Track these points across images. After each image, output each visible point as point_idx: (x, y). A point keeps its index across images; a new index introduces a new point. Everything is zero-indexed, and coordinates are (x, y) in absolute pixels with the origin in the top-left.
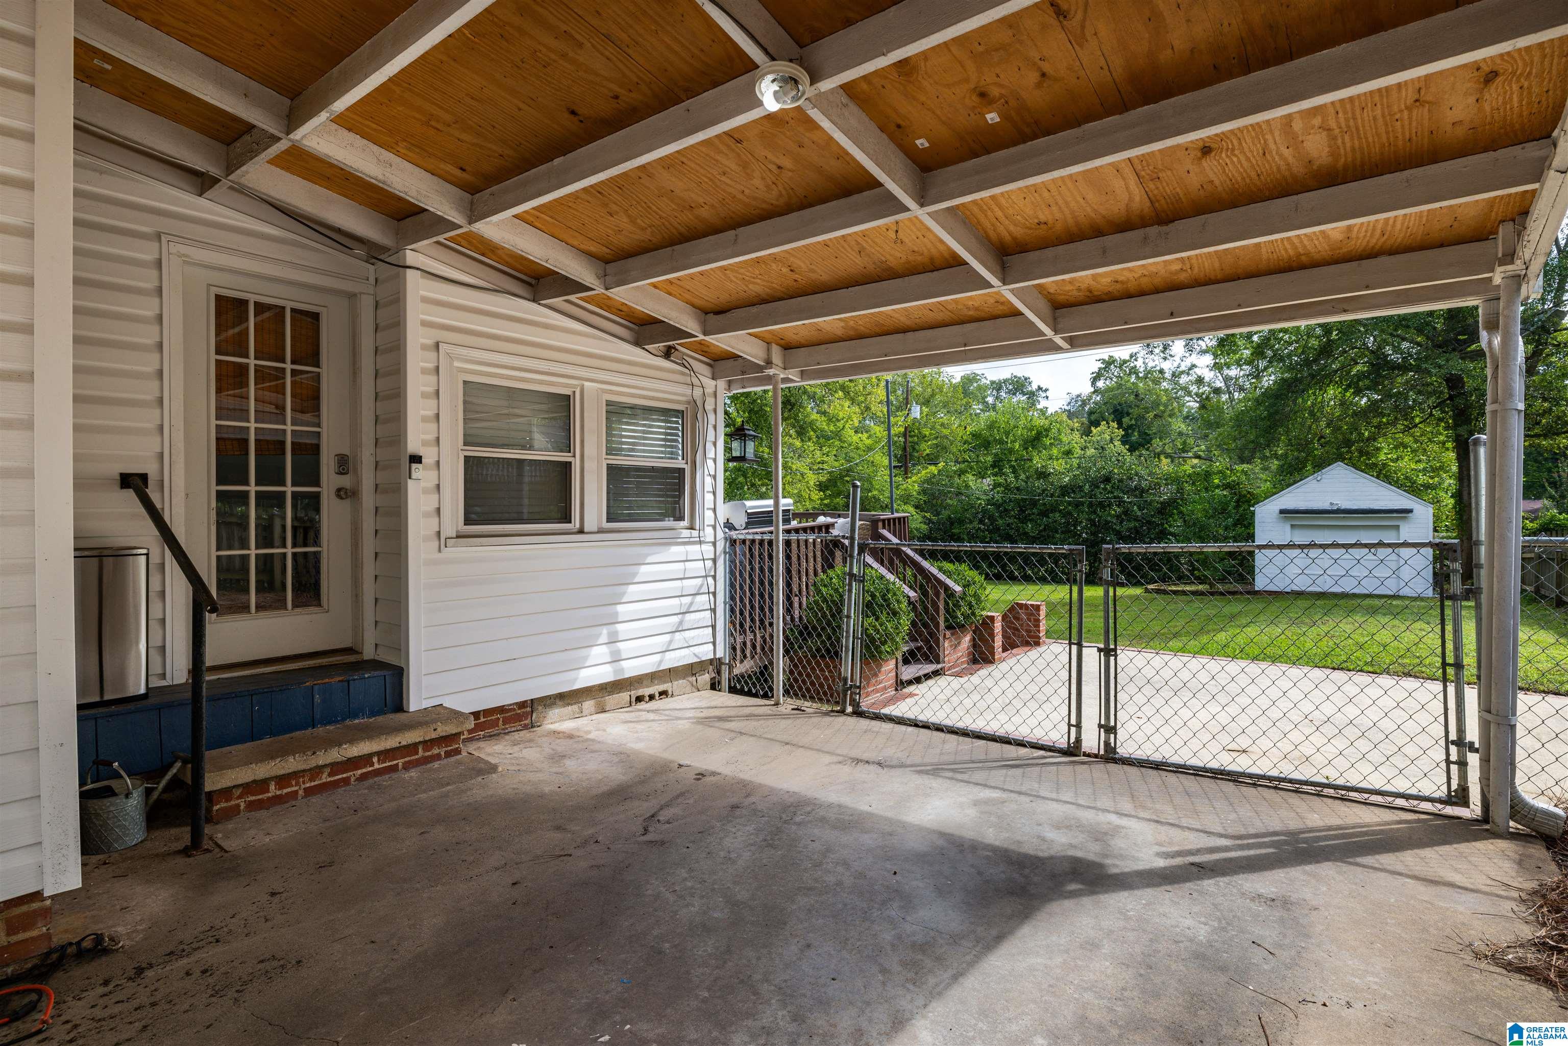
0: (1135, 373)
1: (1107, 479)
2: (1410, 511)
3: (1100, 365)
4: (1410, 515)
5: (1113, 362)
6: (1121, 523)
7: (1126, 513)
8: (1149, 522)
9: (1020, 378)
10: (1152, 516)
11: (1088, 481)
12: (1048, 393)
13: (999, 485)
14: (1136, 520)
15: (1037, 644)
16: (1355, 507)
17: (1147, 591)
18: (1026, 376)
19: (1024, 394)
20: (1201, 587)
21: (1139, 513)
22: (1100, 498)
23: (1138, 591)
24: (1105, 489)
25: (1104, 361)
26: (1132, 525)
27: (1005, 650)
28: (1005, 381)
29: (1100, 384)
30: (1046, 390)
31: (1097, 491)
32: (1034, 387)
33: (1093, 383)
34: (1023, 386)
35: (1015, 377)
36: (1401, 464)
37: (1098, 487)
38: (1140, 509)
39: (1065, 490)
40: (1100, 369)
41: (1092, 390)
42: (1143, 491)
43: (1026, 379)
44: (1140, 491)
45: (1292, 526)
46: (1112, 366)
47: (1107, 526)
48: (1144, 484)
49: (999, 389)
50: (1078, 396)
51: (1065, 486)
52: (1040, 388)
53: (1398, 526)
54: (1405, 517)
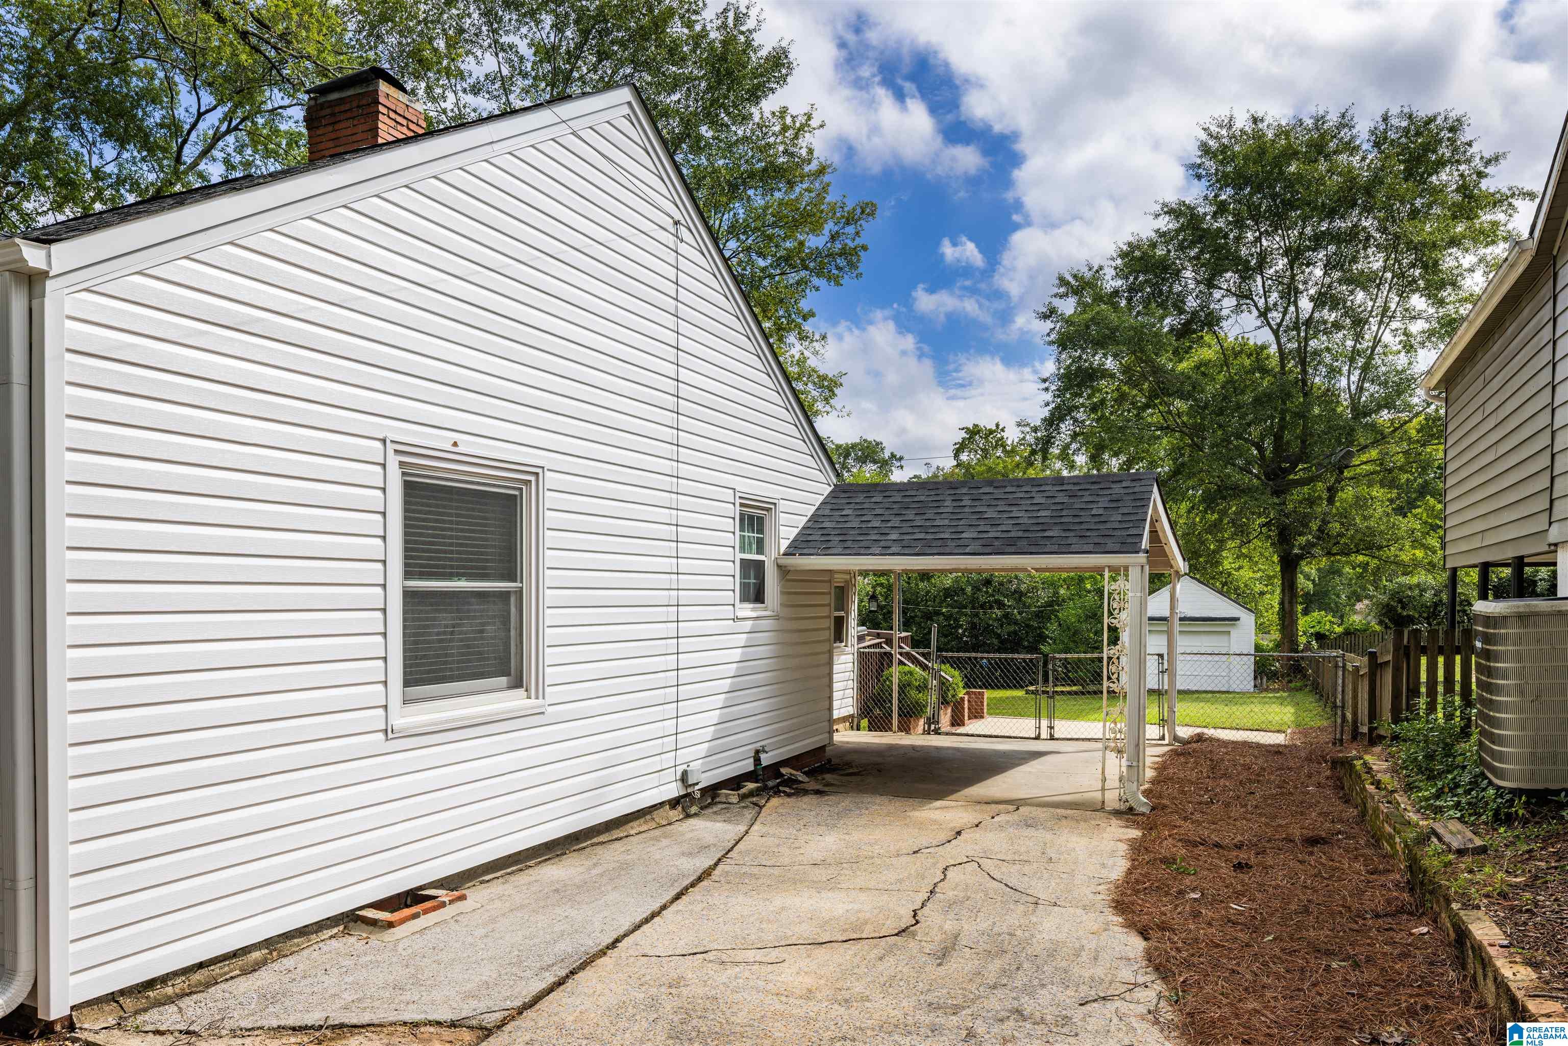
0: (1002, 445)
1: (988, 582)
2: (1237, 619)
3: (963, 434)
4: (1237, 623)
5: (978, 432)
6: (1002, 626)
7: (1006, 616)
8: (1028, 626)
9: (870, 443)
10: (1030, 619)
11: (970, 584)
12: (902, 462)
13: (881, 585)
14: (1015, 624)
15: (982, 717)
16: (1198, 616)
17: (1027, 692)
18: (878, 440)
20: (1074, 688)
21: (1018, 617)
22: (982, 599)
23: (1020, 693)
24: (987, 592)
25: (968, 430)
26: (1012, 628)
27: (970, 718)
28: (854, 446)
29: (964, 457)
30: (901, 459)
31: (979, 594)
32: (887, 454)
33: (957, 453)
34: (875, 452)
35: (865, 441)
36: (1242, 572)
37: (979, 590)
38: (1019, 612)
39: (948, 593)
40: (964, 439)
41: (955, 463)
42: (1021, 594)
44: (1019, 595)
46: (977, 437)
47: (988, 630)
48: (1023, 587)
49: (847, 456)
50: (939, 469)
51: (948, 589)
52: (893, 456)
53: (1230, 635)
54: (1233, 626)
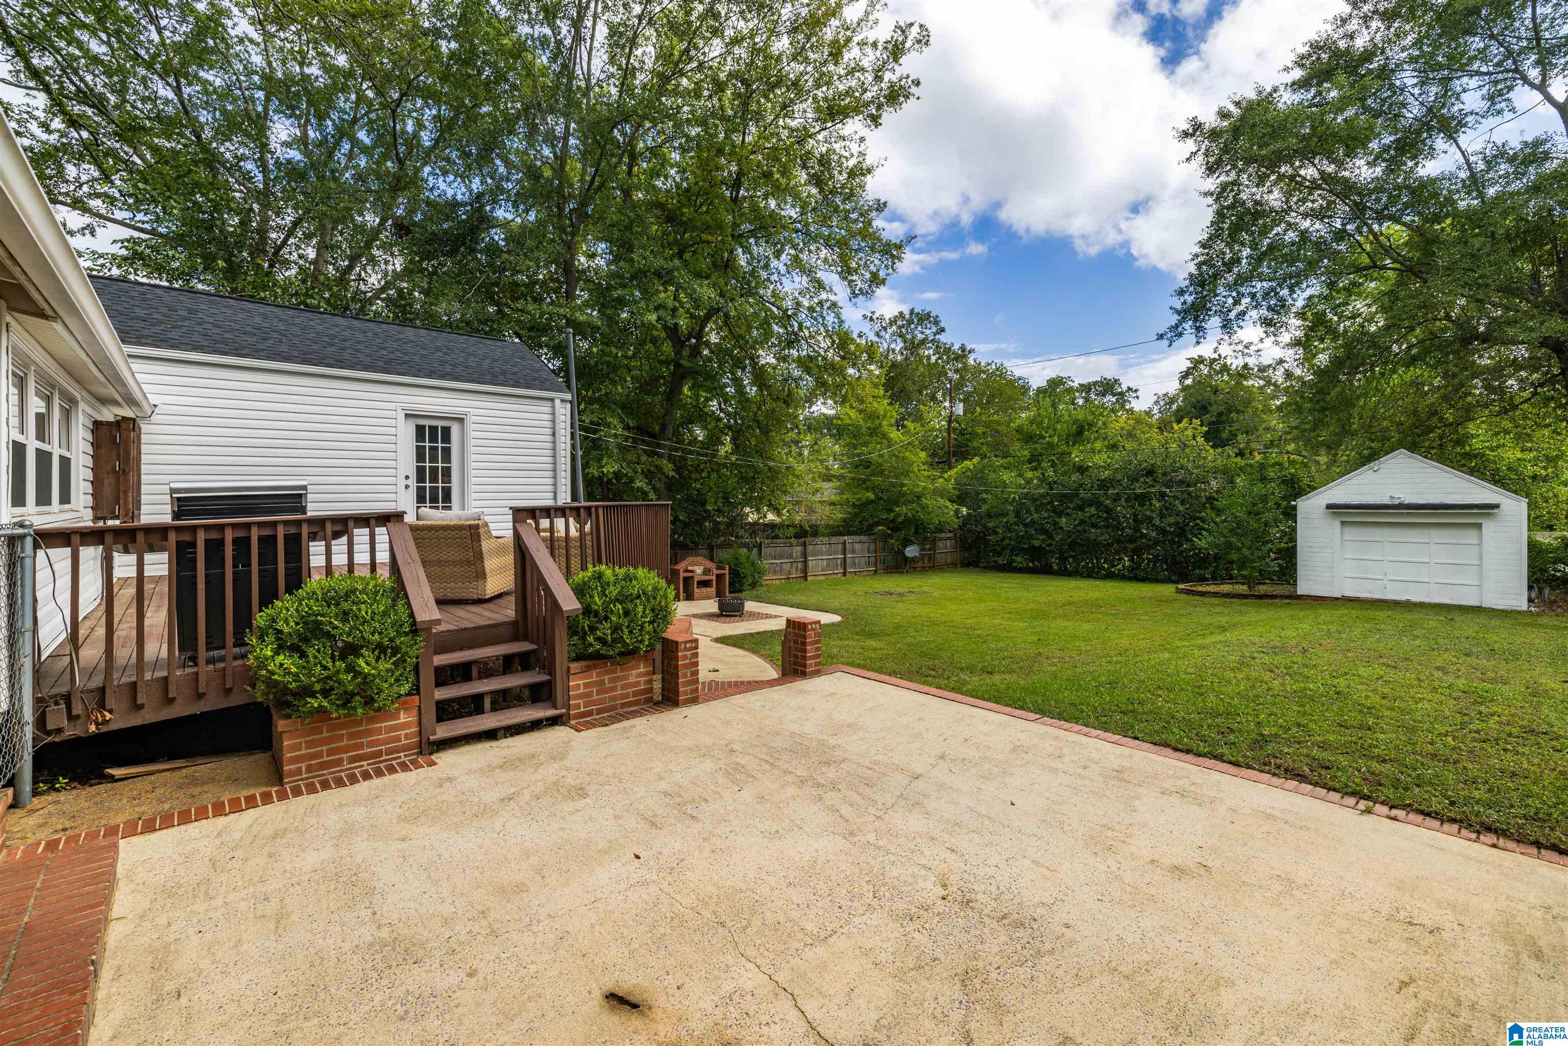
0: (1225, 371)
1: (1150, 472)
2: (1497, 506)
3: (1188, 364)
4: (1495, 511)
5: (1203, 360)
9: (1109, 380)
12: (1139, 393)
16: (1423, 502)
17: (1177, 590)
18: (1116, 377)
19: (1114, 395)
25: (1193, 361)
28: (1095, 383)
29: (1189, 382)
30: (1136, 391)
32: (1124, 387)
33: (1181, 381)
34: (1113, 387)
35: (1105, 378)
38: (1182, 503)
39: (1104, 485)
40: (1189, 368)
41: (1180, 388)
43: (1116, 381)
45: (1343, 523)
46: (1201, 365)
49: (1088, 391)
50: (1166, 395)
51: (1104, 480)
52: (1129, 389)
53: (1479, 526)
54: (1489, 514)
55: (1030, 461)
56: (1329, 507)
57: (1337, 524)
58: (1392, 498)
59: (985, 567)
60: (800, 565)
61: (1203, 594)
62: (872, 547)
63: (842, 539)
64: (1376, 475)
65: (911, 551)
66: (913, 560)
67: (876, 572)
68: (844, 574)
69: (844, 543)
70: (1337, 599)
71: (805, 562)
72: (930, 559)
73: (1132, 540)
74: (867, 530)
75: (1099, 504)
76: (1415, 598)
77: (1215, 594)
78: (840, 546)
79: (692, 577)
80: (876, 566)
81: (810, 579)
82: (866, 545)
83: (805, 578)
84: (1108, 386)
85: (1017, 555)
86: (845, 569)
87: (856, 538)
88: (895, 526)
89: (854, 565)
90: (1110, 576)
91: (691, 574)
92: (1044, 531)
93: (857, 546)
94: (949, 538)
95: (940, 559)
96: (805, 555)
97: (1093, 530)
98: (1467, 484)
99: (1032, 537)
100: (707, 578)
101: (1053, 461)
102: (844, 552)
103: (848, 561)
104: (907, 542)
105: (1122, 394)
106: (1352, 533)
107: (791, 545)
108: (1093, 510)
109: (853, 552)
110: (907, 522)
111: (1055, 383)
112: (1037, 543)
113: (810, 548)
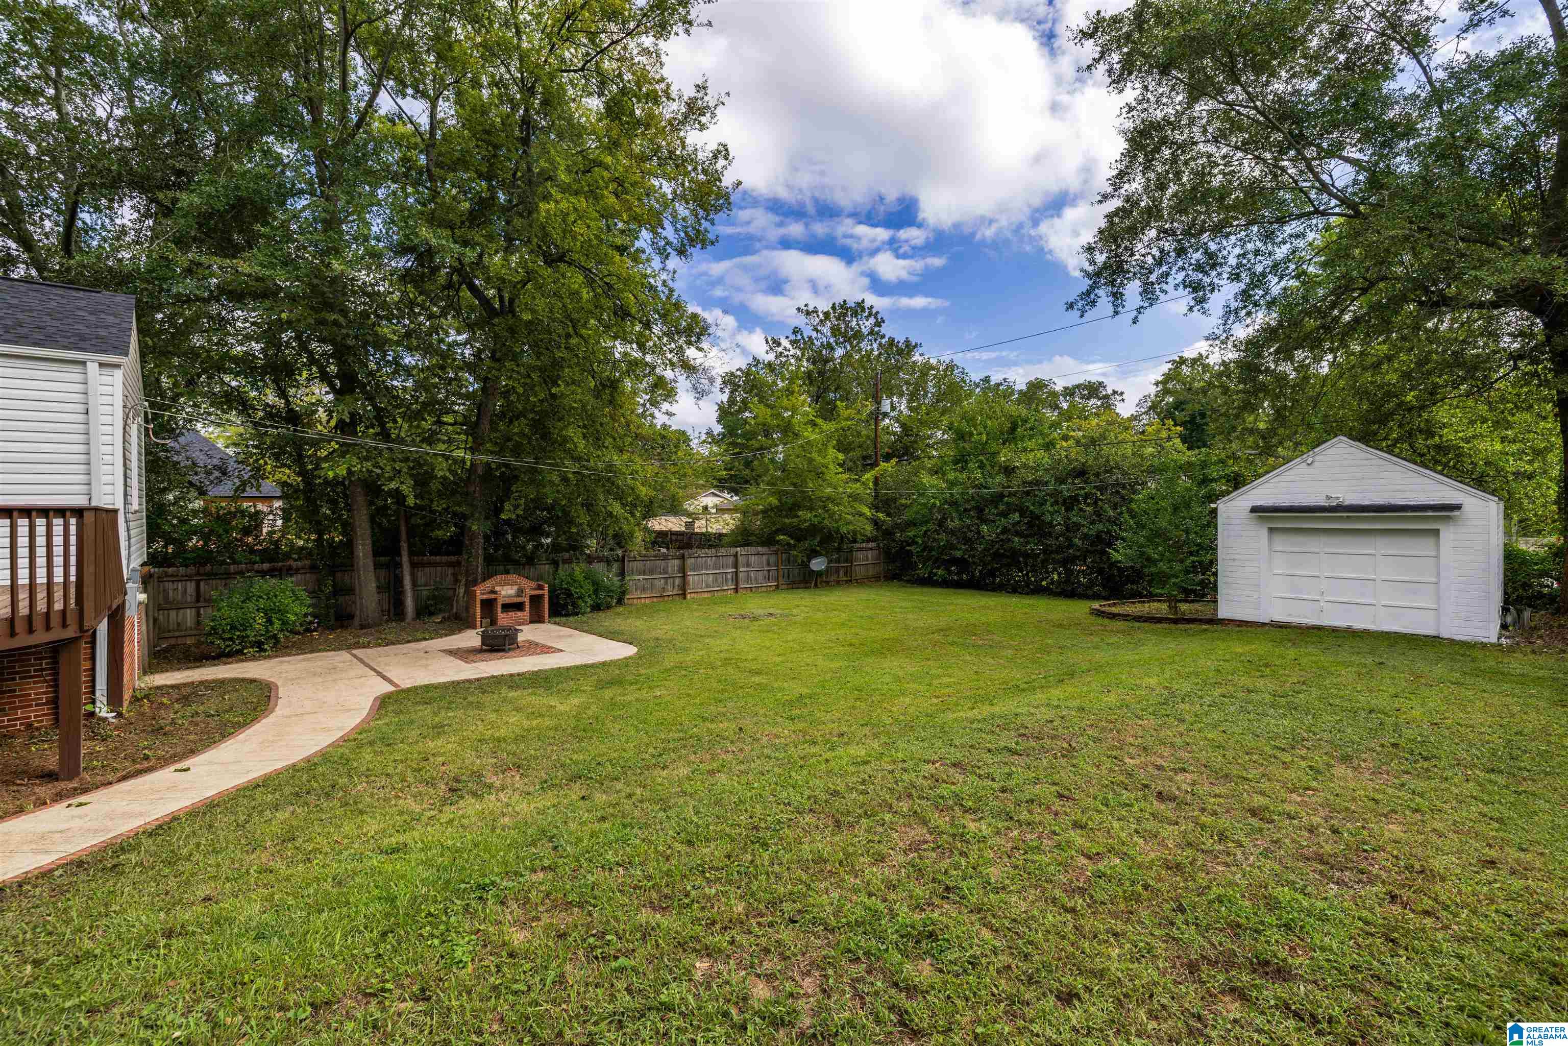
2: (1458, 507)
4: (1456, 513)
5: (1184, 362)
9: (1091, 383)
16: (1367, 503)
18: (1100, 380)
19: (1099, 398)
28: (1078, 386)
30: (1122, 394)
34: (1097, 390)
35: (1086, 382)
45: (1271, 530)
46: (1184, 366)
49: (1072, 394)
52: (1115, 392)
53: (1436, 532)
54: (1448, 517)
55: (956, 462)
56: (1254, 510)
57: (1264, 532)
58: (1328, 498)
59: (908, 581)
60: (677, 581)
61: (1112, 616)
62: (773, 559)
63: (733, 550)
64: (1310, 470)
65: (818, 564)
66: (819, 574)
67: (777, 587)
68: (736, 590)
69: (736, 556)
70: (1264, 624)
71: (684, 577)
72: (846, 574)
73: (1060, 549)
74: (768, 541)
75: (1022, 511)
76: (1358, 625)
77: (1125, 617)
78: (731, 559)
79: (495, 599)
80: (777, 580)
81: (689, 596)
82: (765, 557)
83: (684, 595)
84: (1093, 389)
85: (938, 568)
86: (737, 584)
87: (751, 550)
88: (799, 534)
89: (748, 579)
90: (1038, 591)
91: (493, 596)
92: (967, 541)
93: (753, 559)
94: (871, 549)
95: (859, 572)
96: (683, 570)
97: (1016, 539)
98: (1420, 480)
99: (953, 547)
100: (519, 600)
101: (981, 461)
102: (736, 566)
103: (741, 575)
104: (813, 554)
105: (1107, 397)
106: (1282, 543)
107: (665, 558)
108: (1016, 516)
109: (748, 565)
110: (814, 529)
111: (1036, 386)
112: (958, 554)
113: (690, 562)
